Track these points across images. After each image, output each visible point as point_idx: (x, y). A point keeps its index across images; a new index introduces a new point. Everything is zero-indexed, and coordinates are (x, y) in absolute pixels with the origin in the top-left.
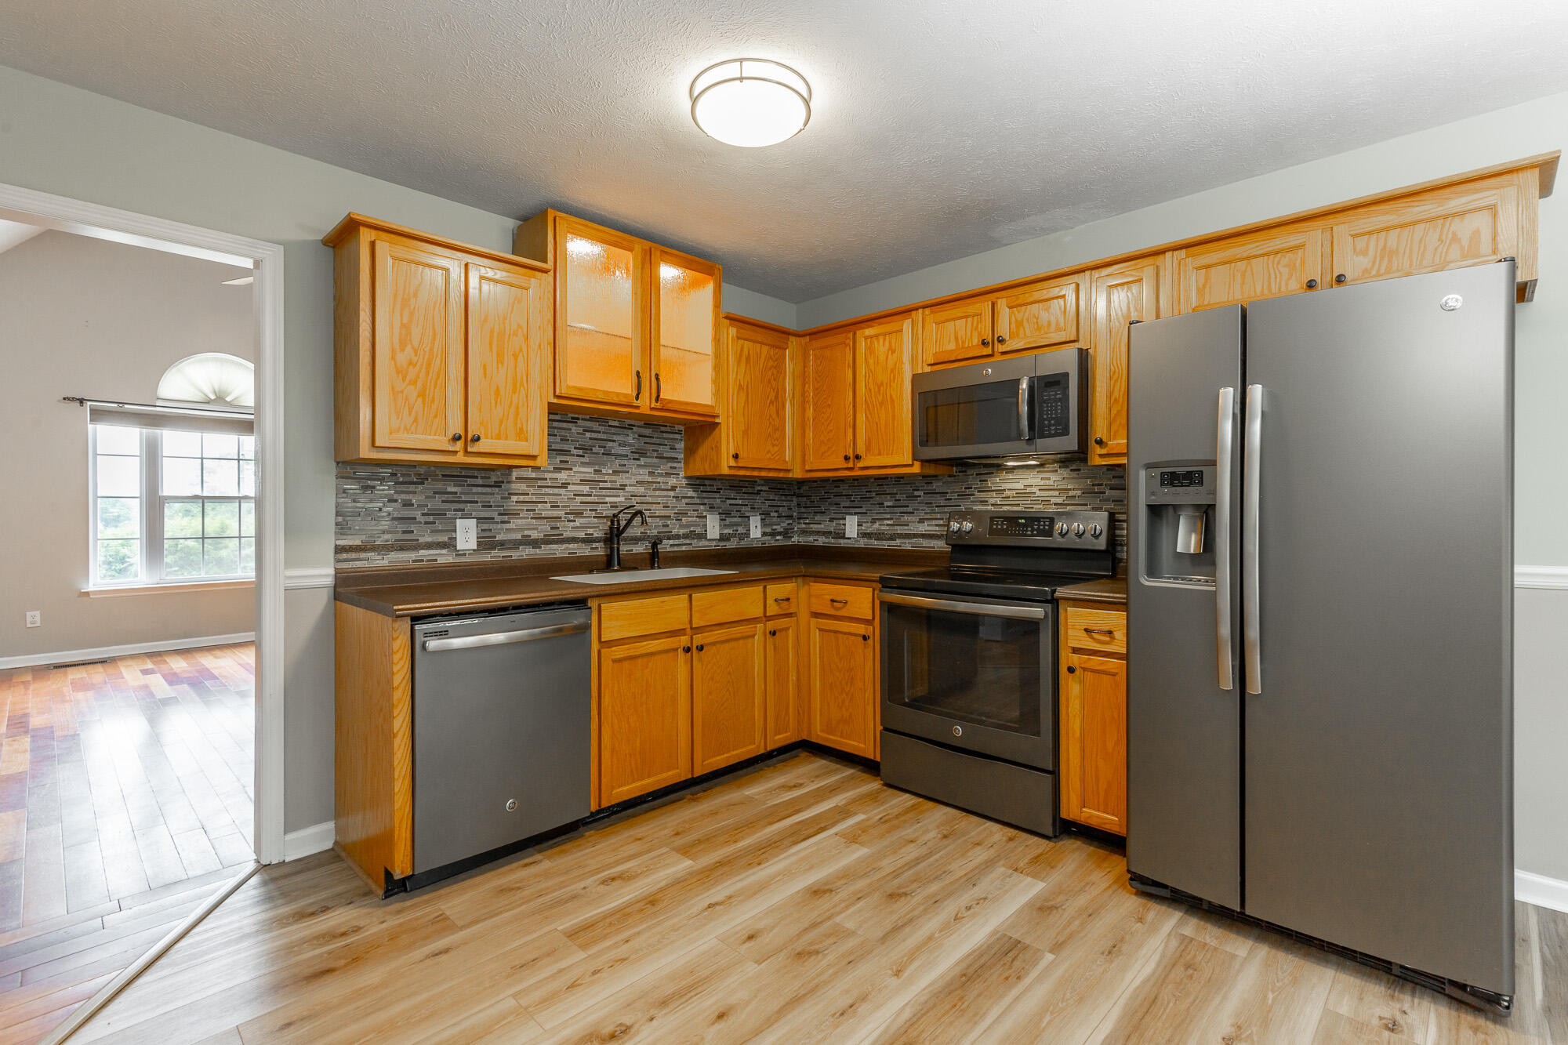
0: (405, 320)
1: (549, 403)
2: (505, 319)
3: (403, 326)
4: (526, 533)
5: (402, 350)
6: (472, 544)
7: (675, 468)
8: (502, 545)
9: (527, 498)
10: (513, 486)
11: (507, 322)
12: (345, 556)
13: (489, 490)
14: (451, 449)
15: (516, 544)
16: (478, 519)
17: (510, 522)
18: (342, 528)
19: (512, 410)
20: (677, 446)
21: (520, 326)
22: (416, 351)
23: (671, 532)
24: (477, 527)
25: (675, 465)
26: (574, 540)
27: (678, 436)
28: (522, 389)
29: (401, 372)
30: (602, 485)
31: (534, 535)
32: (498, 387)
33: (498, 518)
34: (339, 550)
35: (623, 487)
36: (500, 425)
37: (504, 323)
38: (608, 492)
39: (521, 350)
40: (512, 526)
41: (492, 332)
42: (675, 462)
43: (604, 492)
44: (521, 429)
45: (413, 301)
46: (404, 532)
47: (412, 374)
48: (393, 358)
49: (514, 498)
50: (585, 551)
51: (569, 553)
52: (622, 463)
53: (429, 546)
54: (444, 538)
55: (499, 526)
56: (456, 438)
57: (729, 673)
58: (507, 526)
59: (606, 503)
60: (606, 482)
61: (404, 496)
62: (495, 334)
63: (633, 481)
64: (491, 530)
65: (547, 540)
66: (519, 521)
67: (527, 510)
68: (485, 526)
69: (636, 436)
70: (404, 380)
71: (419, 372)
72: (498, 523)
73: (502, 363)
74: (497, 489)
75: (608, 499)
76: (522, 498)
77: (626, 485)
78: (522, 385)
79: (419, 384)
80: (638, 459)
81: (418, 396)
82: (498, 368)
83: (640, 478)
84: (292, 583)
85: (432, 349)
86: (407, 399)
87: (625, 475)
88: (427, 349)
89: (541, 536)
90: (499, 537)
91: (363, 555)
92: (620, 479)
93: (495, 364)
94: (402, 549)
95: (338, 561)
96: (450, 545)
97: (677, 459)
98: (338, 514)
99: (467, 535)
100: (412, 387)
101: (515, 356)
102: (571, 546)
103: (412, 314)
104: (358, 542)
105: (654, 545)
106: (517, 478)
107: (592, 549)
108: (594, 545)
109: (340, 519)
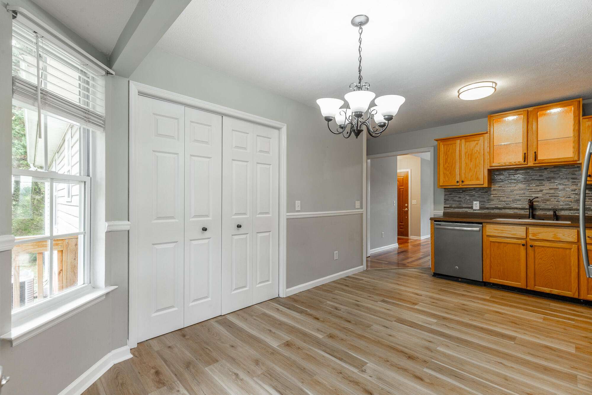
0: (446, 157)
1: (488, 169)
2: (472, 150)
3: (446, 159)
4: (496, 205)
5: (446, 164)
6: (478, 208)
7: (575, 182)
8: (488, 208)
9: (497, 195)
10: (492, 192)
11: (473, 151)
12: (446, 209)
13: (484, 193)
14: (457, 184)
15: (493, 209)
16: (480, 201)
17: (491, 202)
18: (445, 203)
19: (475, 173)
20: (576, 173)
21: (477, 151)
22: (449, 164)
23: (572, 208)
24: (480, 203)
25: (575, 181)
26: (517, 208)
27: (578, 169)
28: (478, 167)
29: (446, 169)
30: (529, 190)
31: (500, 206)
32: (470, 168)
33: (487, 201)
34: (445, 207)
35: (541, 191)
36: (471, 177)
37: (472, 151)
38: (533, 193)
39: (478, 157)
40: (491, 203)
41: (469, 154)
42: (575, 180)
43: (531, 193)
44: (478, 178)
45: (448, 153)
46: (459, 204)
47: (448, 169)
48: (444, 166)
49: (492, 196)
50: (522, 212)
51: (514, 213)
52: (541, 182)
53: (465, 208)
54: (470, 206)
55: (487, 203)
56: (458, 182)
57: (553, 259)
58: (490, 203)
59: (532, 196)
60: (532, 189)
61: (459, 196)
62: (470, 155)
63: (547, 188)
64: (484, 204)
65: (505, 208)
66: (494, 202)
67: (497, 199)
68: (482, 203)
69: (549, 172)
70: (446, 171)
71: (450, 168)
72: (486, 202)
73: (472, 161)
74: (487, 193)
75: (533, 195)
76: (495, 195)
77: (543, 190)
78: (478, 166)
79: (450, 171)
80: (550, 180)
81: (449, 173)
82: (470, 163)
83: (551, 187)
84: (435, 214)
85: (452, 163)
86: (447, 175)
87: (542, 187)
88: (451, 163)
89: (502, 206)
90: (487, 206)
91: (449, 209)
92: (539, 188)
93: (470, 162)
94: (458, 208)
95: (444, 210)
96: (472, 208)
97: (577, 178)
98: (444, 200)
99: (476, 205)
100: (448, 172)
101: (476, 159)
102: (515, 210)
103: (448, 156)
104: (448, 206)
105: (555, 212)
106: (493, 190)
107: (524, 212)
108: (526, 211)
109: (445, 201)
